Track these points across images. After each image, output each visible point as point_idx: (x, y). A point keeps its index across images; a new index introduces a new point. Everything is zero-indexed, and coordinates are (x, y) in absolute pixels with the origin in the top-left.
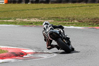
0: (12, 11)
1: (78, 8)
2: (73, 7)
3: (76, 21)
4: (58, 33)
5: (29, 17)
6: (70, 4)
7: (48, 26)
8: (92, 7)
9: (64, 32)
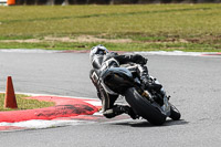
0: (30, 20)
1: (179, 13)
2: (167, 11)
3: (182, 41)
4: (129, 74)
5: (73, 34)
6: (158, 6)
7: (105, 57)
8: (210, 11)
9: (146, 70)
